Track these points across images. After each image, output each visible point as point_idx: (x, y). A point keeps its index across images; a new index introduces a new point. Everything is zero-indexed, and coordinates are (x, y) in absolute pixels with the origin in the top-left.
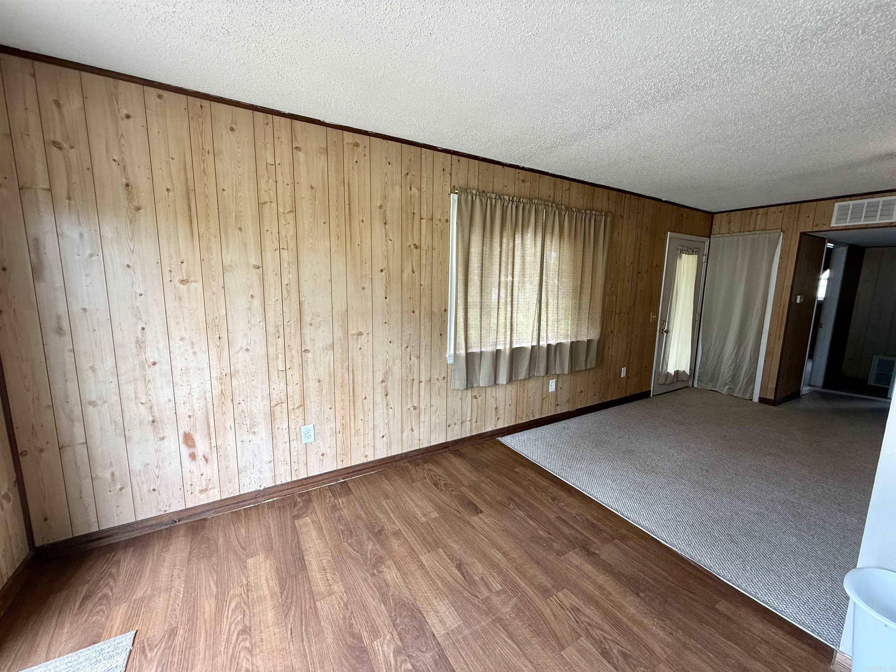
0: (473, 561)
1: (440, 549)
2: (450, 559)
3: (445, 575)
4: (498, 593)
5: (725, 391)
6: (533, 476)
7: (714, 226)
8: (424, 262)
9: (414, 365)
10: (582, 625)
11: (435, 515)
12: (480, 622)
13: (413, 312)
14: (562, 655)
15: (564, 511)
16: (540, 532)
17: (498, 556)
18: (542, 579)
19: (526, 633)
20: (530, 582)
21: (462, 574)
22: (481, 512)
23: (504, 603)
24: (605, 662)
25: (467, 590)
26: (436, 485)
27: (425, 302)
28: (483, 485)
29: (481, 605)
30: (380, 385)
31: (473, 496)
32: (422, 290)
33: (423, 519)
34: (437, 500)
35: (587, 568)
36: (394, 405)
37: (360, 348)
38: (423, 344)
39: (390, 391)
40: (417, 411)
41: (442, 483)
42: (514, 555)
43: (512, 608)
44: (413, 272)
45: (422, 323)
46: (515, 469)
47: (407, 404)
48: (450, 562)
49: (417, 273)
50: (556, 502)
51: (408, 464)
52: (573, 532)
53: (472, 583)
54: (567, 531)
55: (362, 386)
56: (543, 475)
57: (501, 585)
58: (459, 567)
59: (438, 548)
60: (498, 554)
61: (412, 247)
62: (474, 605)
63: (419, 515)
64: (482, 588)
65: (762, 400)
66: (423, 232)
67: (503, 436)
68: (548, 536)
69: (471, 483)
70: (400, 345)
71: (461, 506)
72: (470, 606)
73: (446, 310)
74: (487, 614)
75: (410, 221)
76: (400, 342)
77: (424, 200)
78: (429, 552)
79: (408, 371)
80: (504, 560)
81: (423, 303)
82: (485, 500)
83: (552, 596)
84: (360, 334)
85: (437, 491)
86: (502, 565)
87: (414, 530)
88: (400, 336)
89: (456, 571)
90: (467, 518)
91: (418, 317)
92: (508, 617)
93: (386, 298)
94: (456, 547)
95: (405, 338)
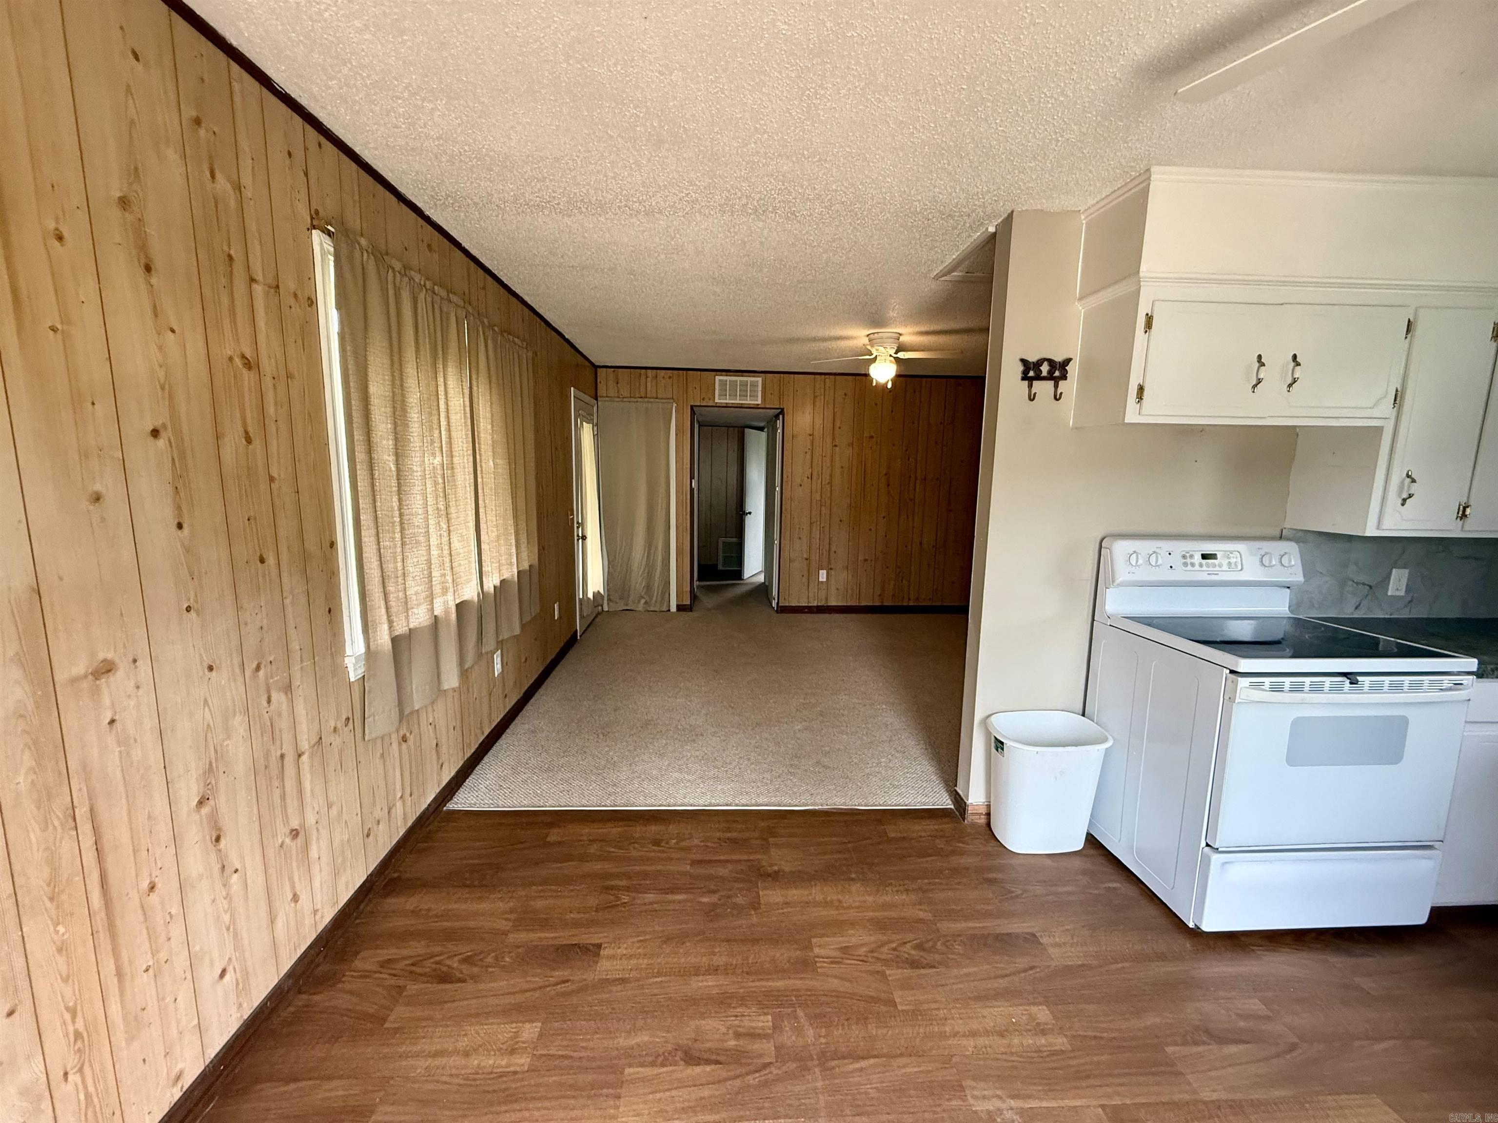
0: (693, 1027)
1: (628, 1071)
2: (663, 1065)
3: (694, 1096)
4: (777, 1027)
5: (640, 607)
6: (587, 831)
7: (599, 385)
8: (271, 410)
9: (280, 715)
10: (870, 959)
11: (530, 1031)
12: (816, 1088)
13: (262, 561)
14: (903, 1011)
15: (688, 849)
16: (705, 900)
17: (708, 984)
18: (783, 954)
19: (856, 1032)
20: (780, 972)
21: (708, 1062)
22: (599, 946)
23: (798, 1031)
24: (923, 971)
25: (747, 1074)
26: (445, 978)
27: (287, 527)
28: (539, 904)
29: (784, 1068)
30: (196, 817)
31: (552, 935)
32: (275, 493)
33: (522, 1061)
34: (494, 1001)
35: (794, 895)
36: (242, 858)
37: (112, 722)
38: (295, 646)
39: (226, 822)
40: (300, 839)
41: (455, 965)
42: (720, 960)
43: (811, 1024)
44: (249, 441)
45: (286, 588)
46: (548, 839)
47: (274, 836)
48: (670, 1068)
49: (257, 444)
50: (663, 844)
51: (304, 996)
52: (730, 867)
53: (738, 1057)
54: (723, 871)
55: (135, 852)
56: (600, 821)
57: (765, 1014)
58: (691, 1058)
59: (622, 1073)
60: (706, 980)
61: (238, 361)
62: (778, 1080)
63: (502, 1062)
64: (755, 1047)
65: (680, 608)
66: (261, 323)
67: (451, 799)
68: (717, 896)
69: (512, 917)
70: (237, 670)
71: (554, 969)
72: (779, 1088)
73: (332, 545)
74: (807, 1069)
75: (223, 281)
76: (236, 661)
77: (252, 226)
78: (618, 1097)
79: (267, 737)
80: (722, 980)
81: (282, 532)
82: (576, 924)
83: (816, 962)
84: (107, 669)
85: (470, 986)
86: (731, 989)
87: (533, 1098)
88: (235, 642)
89: (698, 1069)
90: (590, 976)
91: (274, 571)
92: (823, 1040)
93: (180, 526)
94: (644, 1038)
95: (251, 643)
